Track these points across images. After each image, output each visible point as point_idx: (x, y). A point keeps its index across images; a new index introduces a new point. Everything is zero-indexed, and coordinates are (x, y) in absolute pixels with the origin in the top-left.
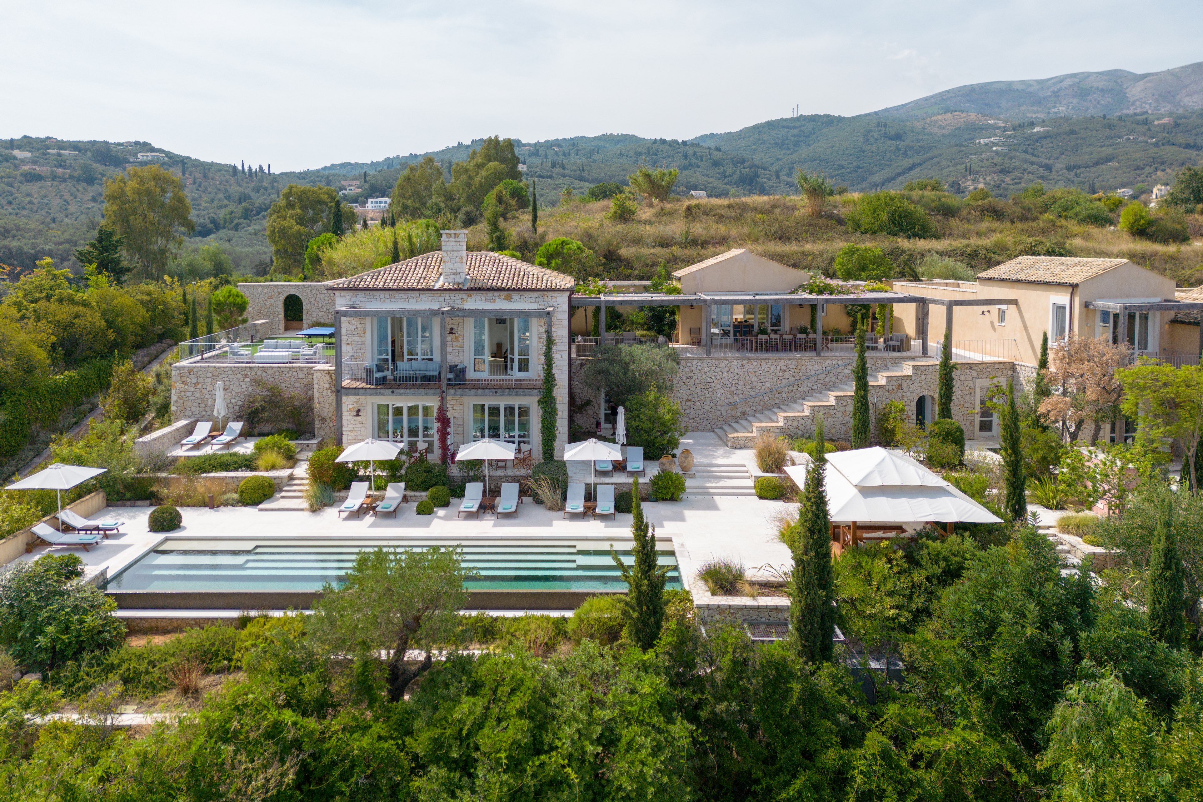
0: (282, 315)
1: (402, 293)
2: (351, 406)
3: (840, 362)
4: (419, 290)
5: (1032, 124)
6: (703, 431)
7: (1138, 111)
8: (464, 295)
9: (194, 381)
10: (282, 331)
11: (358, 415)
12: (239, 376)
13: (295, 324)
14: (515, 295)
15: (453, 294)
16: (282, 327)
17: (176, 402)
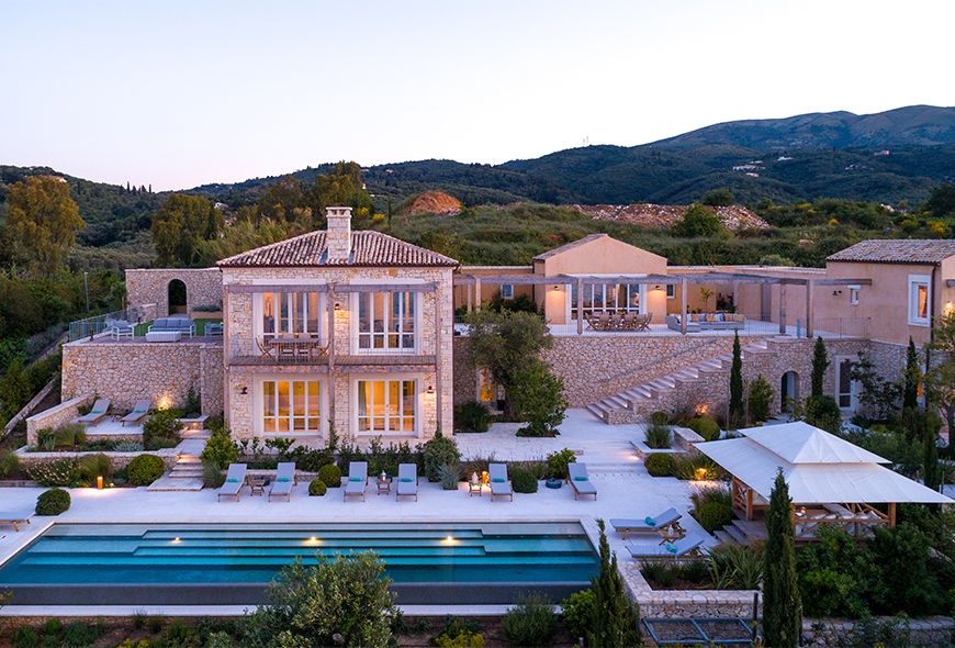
0: (166, 300)
1: (288, 270)
2: (237, 384)
3: (705, 340)
4: (305, 266)
5: (777, 155)
6: (576, 407)
7: (860, 145)
8: (349, 271)
9: (84, 360)
10: (167, 314)
11: (244, 393)
12: (127, 355)
13: (180, 308)
14: (400, 271)
15: (339, 270)
16: (166, 310)
17: (67, 381)
